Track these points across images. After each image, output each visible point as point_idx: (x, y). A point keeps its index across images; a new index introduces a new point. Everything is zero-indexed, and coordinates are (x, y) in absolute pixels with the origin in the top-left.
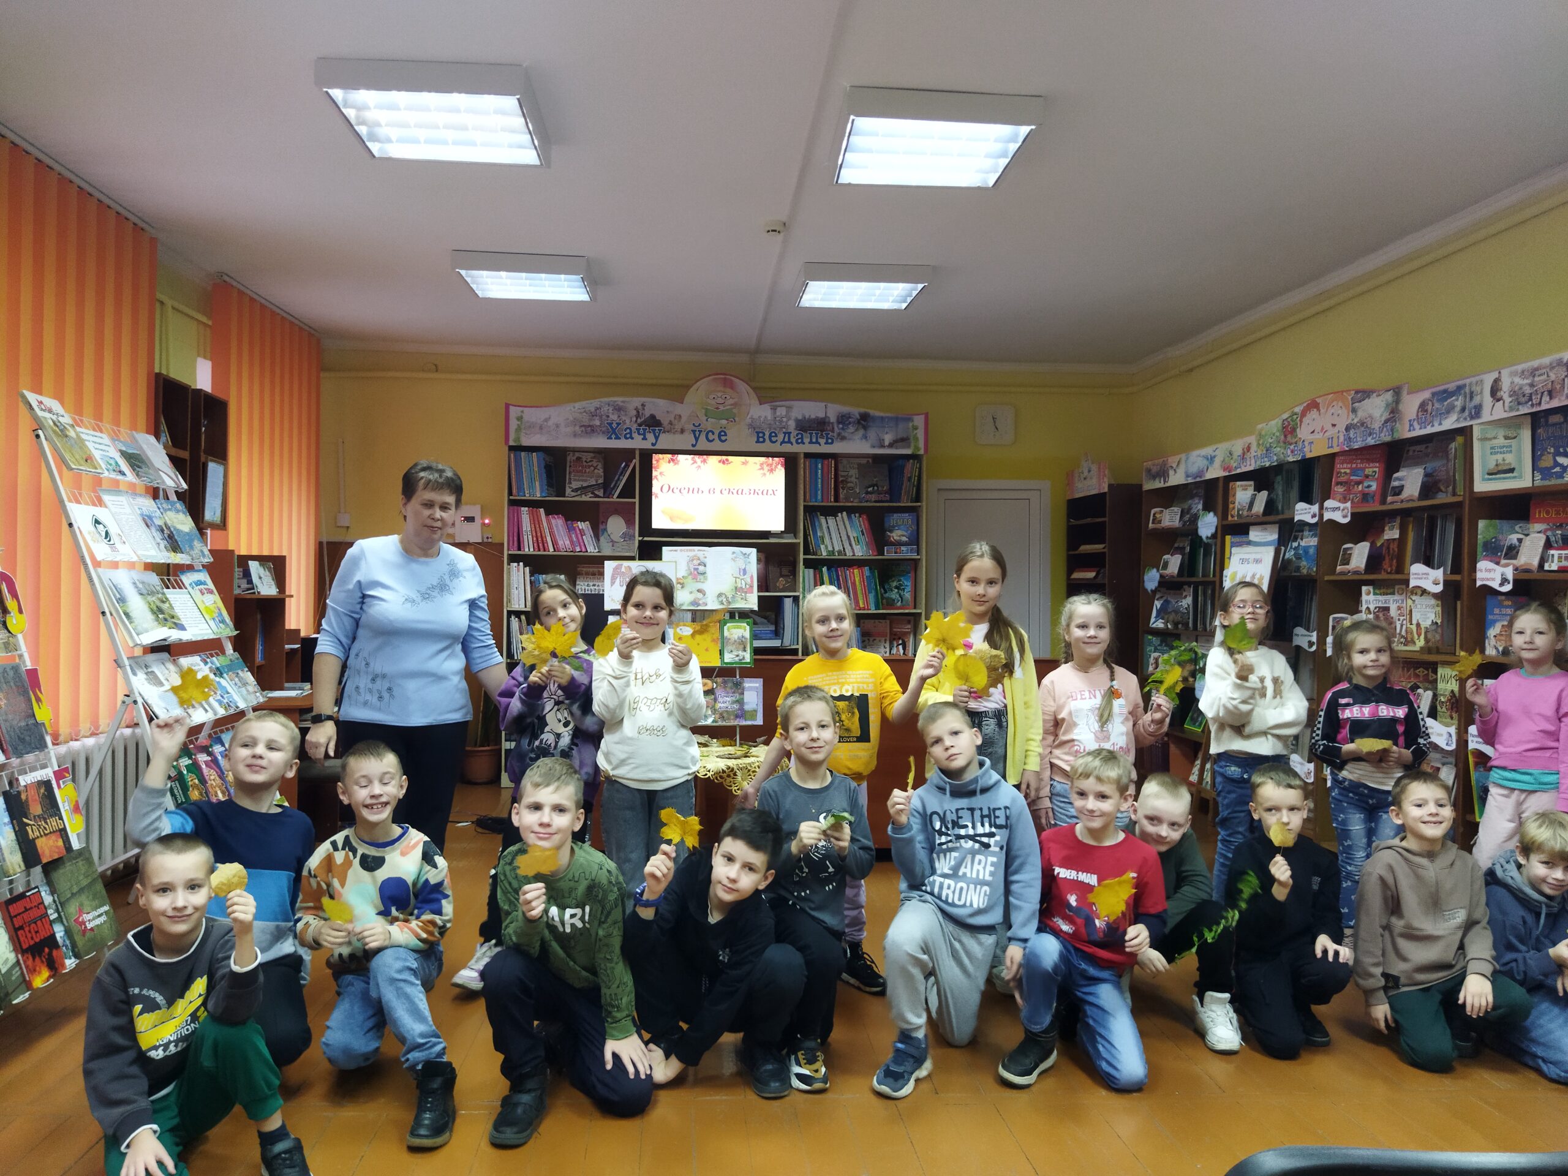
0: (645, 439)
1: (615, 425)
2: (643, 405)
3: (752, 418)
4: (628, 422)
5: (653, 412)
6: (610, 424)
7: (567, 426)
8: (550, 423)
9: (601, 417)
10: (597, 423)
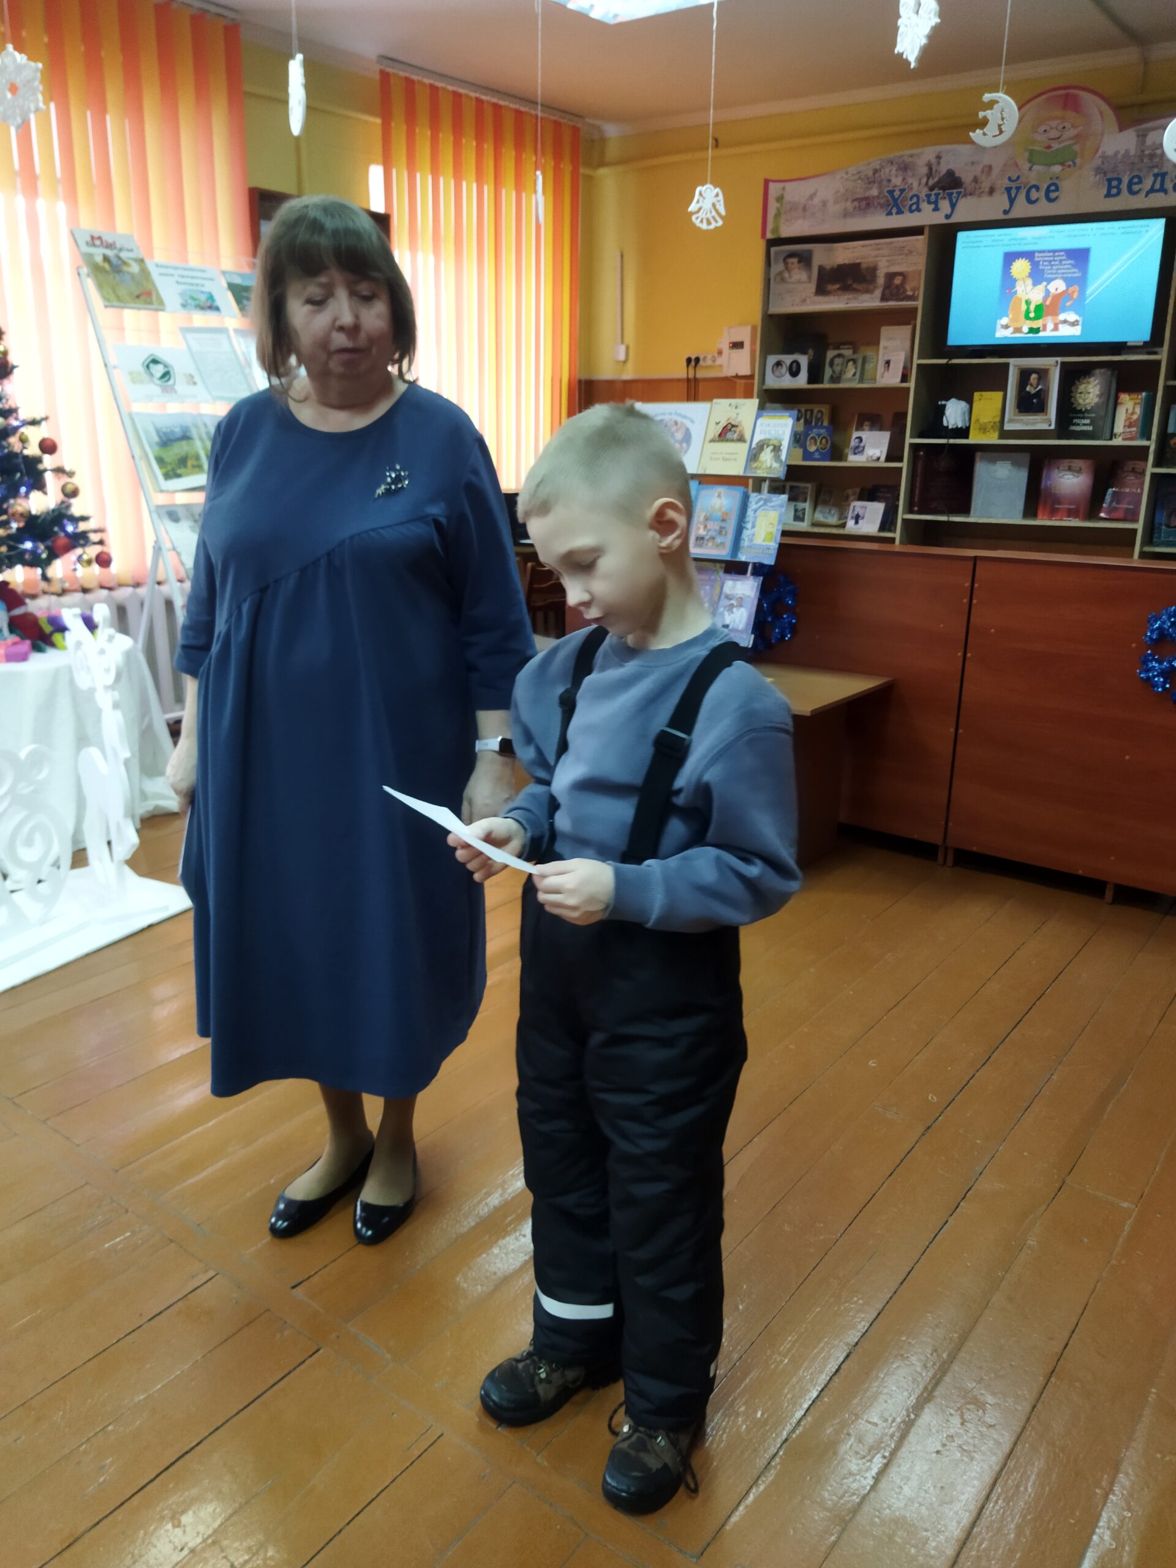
0: (936, 209)
1: (897, 193)
2: (939, 157)
3: (1104, 157)
4: (915, 185)
5: (951, 166)
6: (891, 192)
7: (836, 202)
8: (816, 201)
9: (880, 183)
10: (874, 192)
